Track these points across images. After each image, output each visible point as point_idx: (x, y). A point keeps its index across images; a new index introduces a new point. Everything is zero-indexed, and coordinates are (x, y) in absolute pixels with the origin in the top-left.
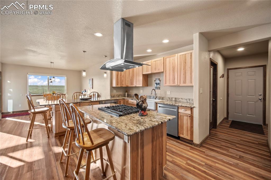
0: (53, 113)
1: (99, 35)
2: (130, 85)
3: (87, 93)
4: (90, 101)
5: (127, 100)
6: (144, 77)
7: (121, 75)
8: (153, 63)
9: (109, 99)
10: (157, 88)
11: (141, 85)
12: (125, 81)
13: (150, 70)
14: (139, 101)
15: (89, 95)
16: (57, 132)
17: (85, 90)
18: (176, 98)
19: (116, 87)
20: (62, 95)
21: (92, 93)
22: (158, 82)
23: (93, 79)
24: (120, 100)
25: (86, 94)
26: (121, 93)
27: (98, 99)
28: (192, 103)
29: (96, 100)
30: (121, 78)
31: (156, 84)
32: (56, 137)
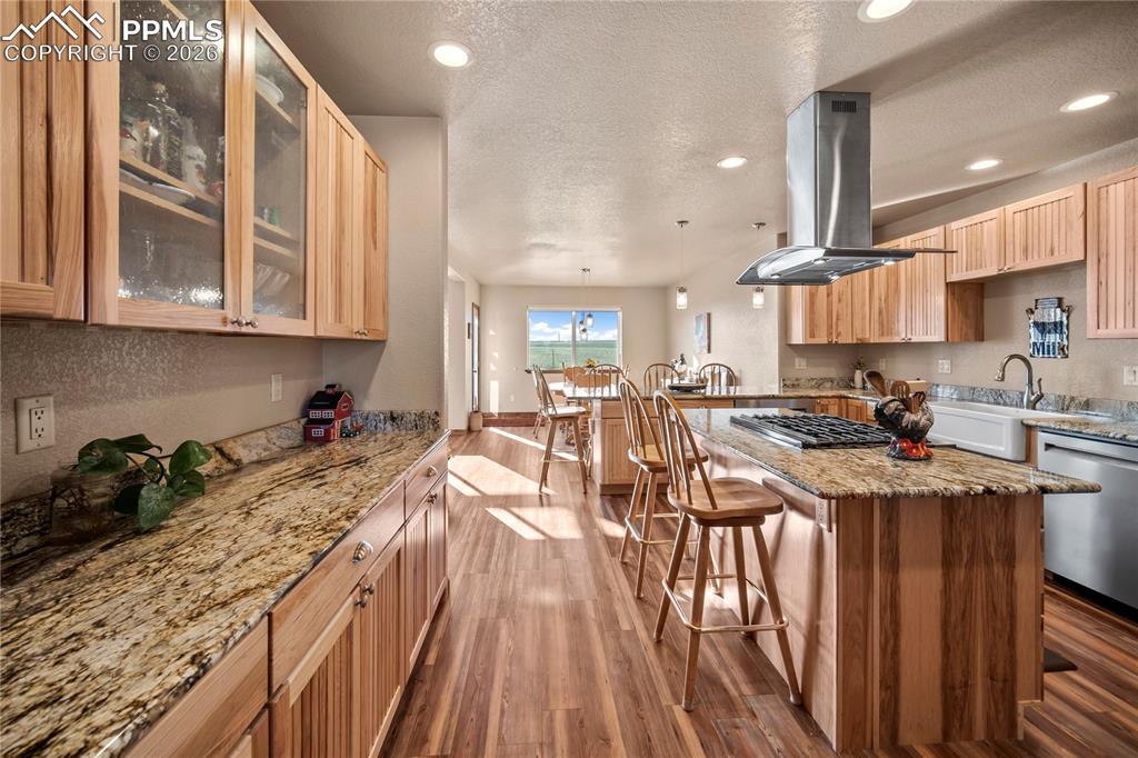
0: (593, 422)
1: (732, 162)
2: (877, 334)
3: (689, 369)
4: (700, 396)
5: (858, 403)
6: (953, 294)
7: (828, 295)
8: (1009, 220)
9: (776, 393)
10: (1040, 348)
11: (938, 336)
12: (849, 318)
13: (995, 258)
14: (889, 398)
15: (695, 377)
16: (607, 483)
17: (682, 356)
19: (806, 345)
20: (614, 372)
21: (709, 369)
22: (1055, 315)
23: (709, 315)
24: (824, 402)
25: (685, 371)
26: (832, 371)
27: (728, 392)
29: (724, 393)
30: (829, 304)
31: (1042, 327)
32: (602, 495)
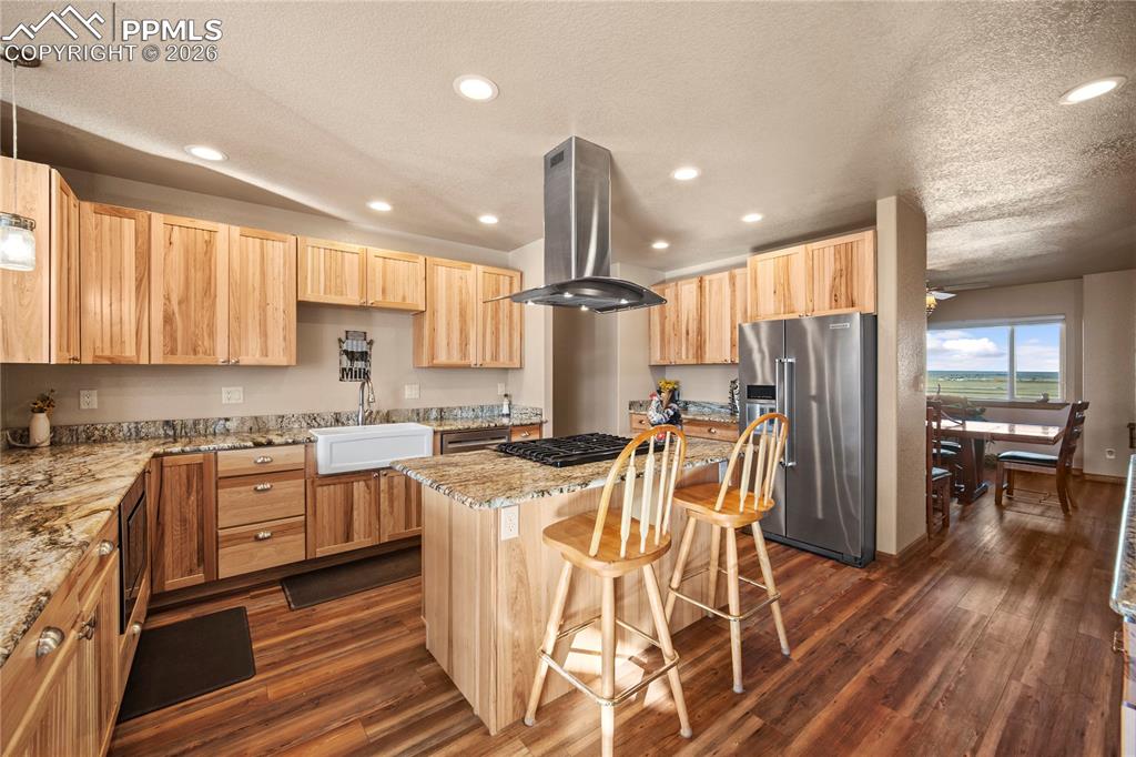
8: (371, 261)
10: (349, 373)
11: (284, 359)
13: (355, 289)
18: (441, 410)
28: (506, 411)
31: (350, 355)
